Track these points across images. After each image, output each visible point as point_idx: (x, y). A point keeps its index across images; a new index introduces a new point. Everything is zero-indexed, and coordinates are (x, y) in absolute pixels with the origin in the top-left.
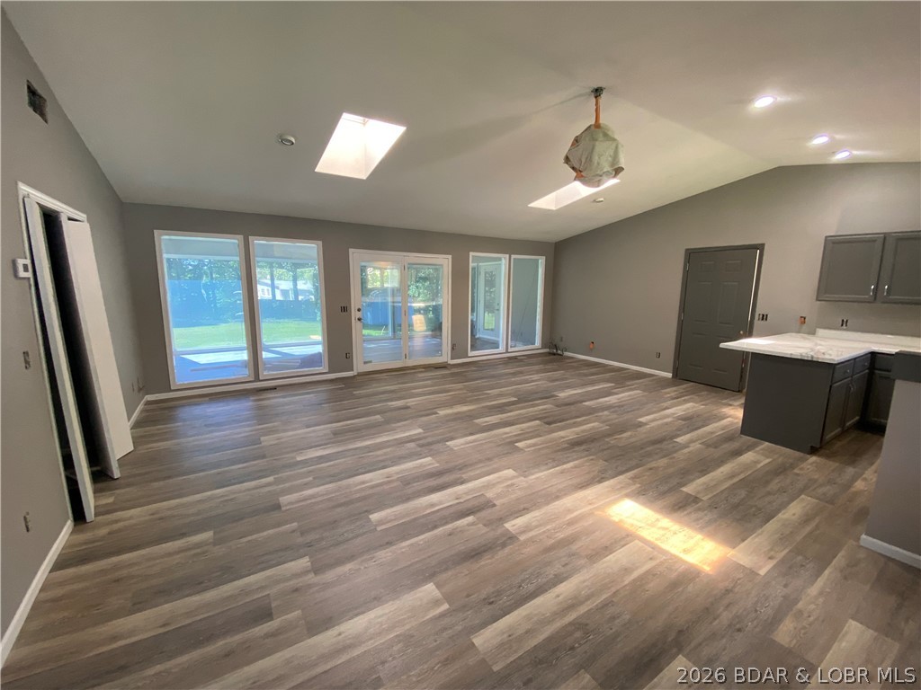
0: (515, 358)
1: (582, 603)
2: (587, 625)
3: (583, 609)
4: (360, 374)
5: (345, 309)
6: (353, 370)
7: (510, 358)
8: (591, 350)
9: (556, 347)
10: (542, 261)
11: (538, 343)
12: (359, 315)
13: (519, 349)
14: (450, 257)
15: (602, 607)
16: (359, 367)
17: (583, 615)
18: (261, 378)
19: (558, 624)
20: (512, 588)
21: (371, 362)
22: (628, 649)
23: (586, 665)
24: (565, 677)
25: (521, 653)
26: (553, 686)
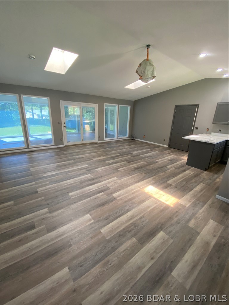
0: (120, 141)
1: (134, 217)
2: (136, 224)
3: (135, 219)
4: (66, 146)
5: (59, 123)
6: (63, 145)
7: (118, 141)
8: (144, 138)
9: (133, 137)
10: (129, 107)
11: (127, 136)
12: (65, 125)
13: (122, 138)
14: (97, 105)
15: (140, 218)
16: (66, 143)
18: (29, 147)
19: (127, 224)
20: (114, 214)
21: (70, 142)
22: (147, 230)
23: (134, 235)
24: (128, 240)
25: (115, 233)
26: (124, 242)
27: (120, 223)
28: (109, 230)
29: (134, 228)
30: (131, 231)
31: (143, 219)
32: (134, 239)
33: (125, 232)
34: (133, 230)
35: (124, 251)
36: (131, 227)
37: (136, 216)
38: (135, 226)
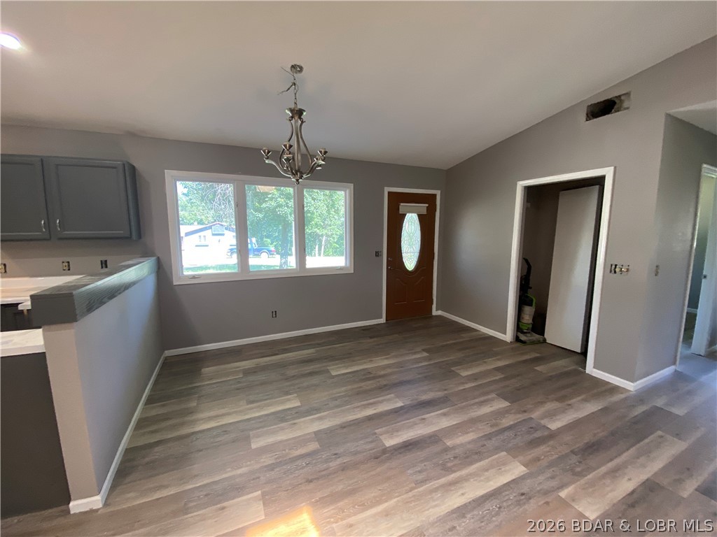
1: (443, 486)
2: (442, 470)
3: (443, 480)
15: (426, 480)
17: (444, 476)
19: (464, 472)
22: (419, 453)
23: (447, 450)
24: (462, 445)
25: (490, 459)
26: (469, 443)
27: (482, 478)
28: (507, 468)
29: (447, 462)
30: (455, 457)
31: (420, 477)
32: (449, 443)
33: (467, 457)
34: (449, 459)
35: (467, 433)
36: (454, 465)
37: (436, 490)
38: (443, 465)
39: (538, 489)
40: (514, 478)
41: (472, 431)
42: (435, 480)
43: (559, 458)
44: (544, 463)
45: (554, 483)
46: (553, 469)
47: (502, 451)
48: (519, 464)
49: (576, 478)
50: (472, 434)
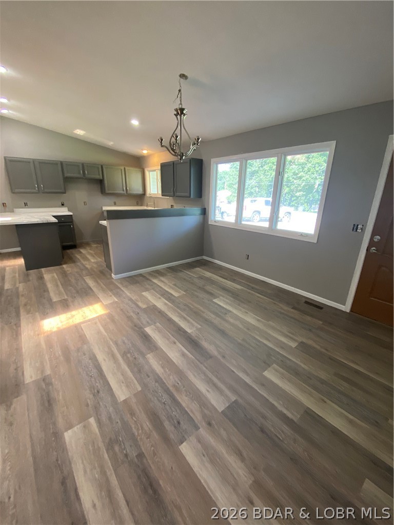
28: (124, 388)
35: (163, 367)
37: (110, 349)
39: (101, 404)
40: (114, 390)
41: (165, 371)
42: (117, 349)
43: (133, 434)
44: (127, 417)
45: (104, 418)
46: (119, 422)
47: (142, 388)
48: (128, 397)
49: (107, 441)
50: (162, 371)
